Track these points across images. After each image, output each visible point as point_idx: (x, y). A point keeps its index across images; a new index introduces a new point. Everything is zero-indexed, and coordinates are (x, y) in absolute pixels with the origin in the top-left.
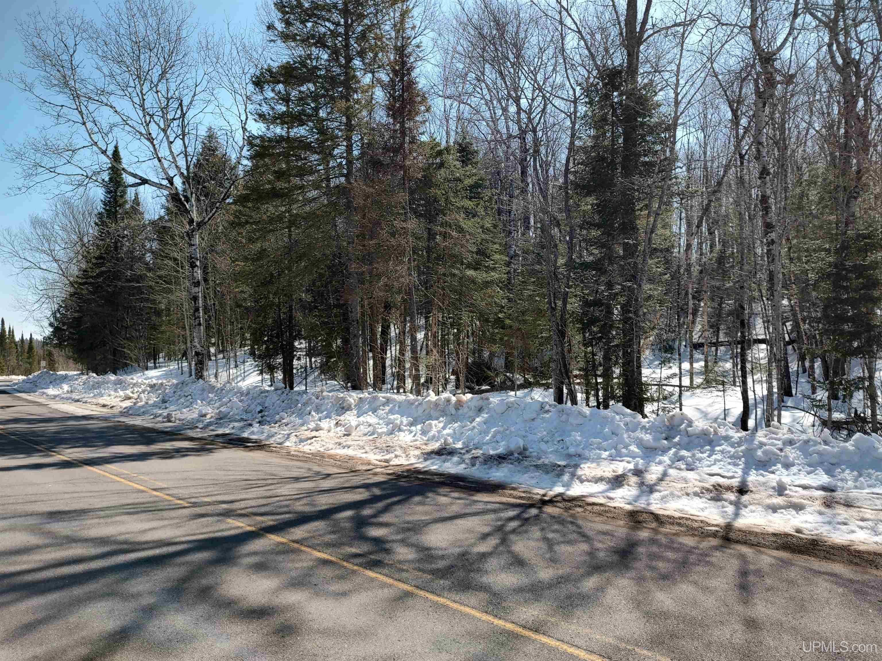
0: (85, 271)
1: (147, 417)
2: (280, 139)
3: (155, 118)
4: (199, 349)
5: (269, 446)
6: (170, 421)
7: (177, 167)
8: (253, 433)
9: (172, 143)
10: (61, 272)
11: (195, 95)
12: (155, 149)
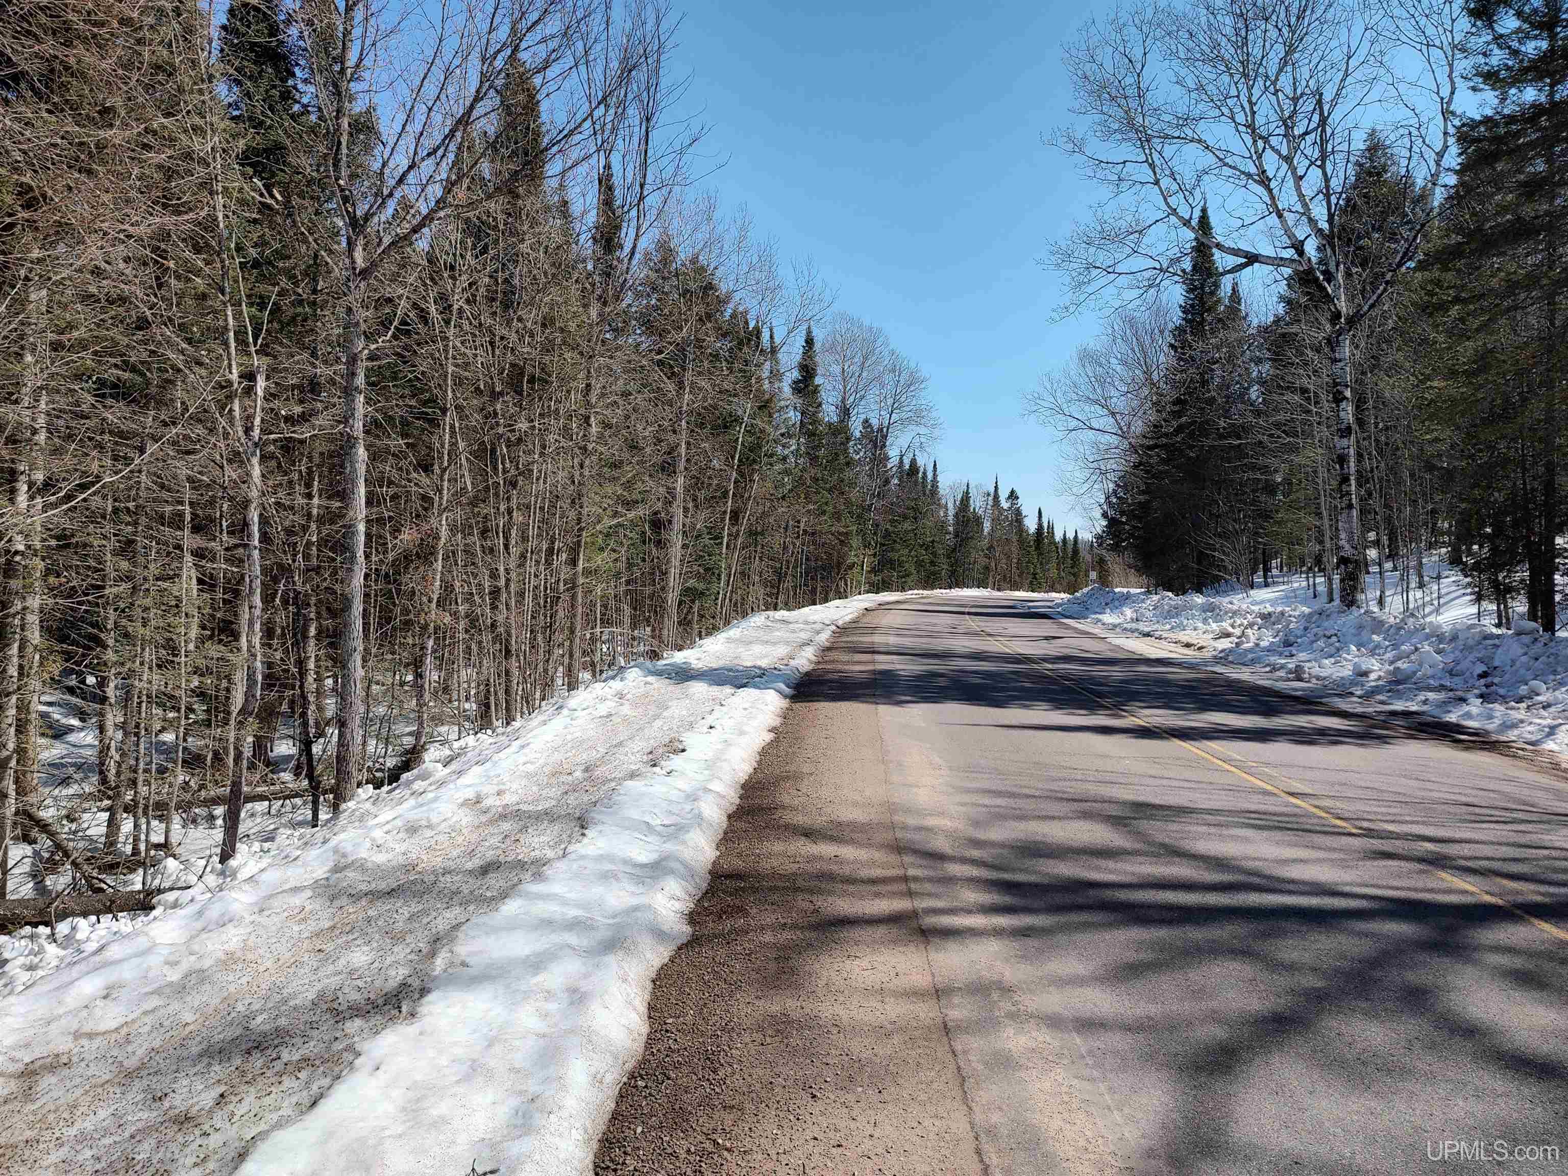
0: (1155, 426)
1: (1258, 668)
2: (1537, 110)
3: (1274, 141)
4: (1348, 551)
5: (1507, 745)
6: (1300, 679)
7: (1310, 220)
8: (1468, 715)
9: (1301, 178)
10: (1120, 432)
11: (1346, 74)
12: (1272, 198)
